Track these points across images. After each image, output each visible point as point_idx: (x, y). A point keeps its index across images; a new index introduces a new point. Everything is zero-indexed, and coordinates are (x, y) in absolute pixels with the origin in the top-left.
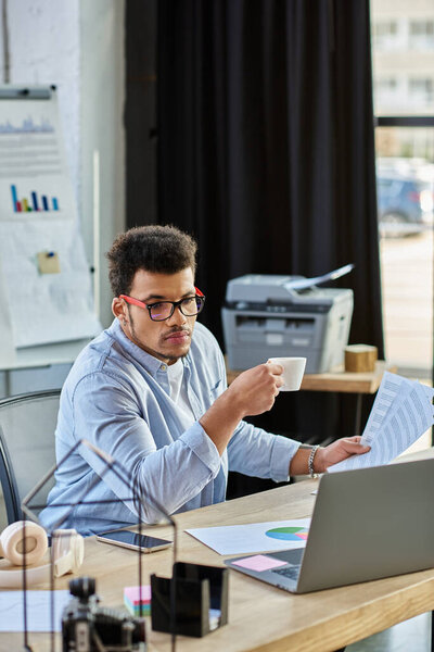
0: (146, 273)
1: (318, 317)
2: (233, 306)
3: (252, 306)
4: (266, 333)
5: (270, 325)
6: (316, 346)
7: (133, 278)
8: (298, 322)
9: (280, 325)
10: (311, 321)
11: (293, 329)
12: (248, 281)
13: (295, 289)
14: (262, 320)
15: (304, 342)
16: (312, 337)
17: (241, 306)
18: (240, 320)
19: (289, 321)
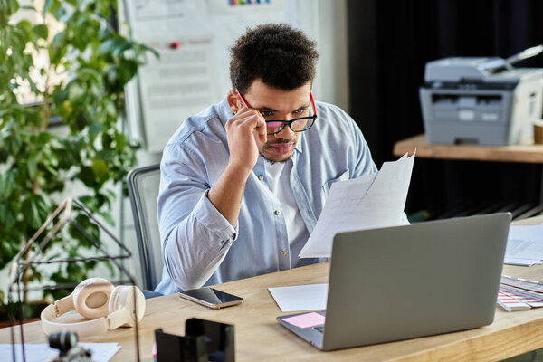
0: (263, 84)
1: (505, 94)
2: (429, 85)
3: (446, 85)
4: (459, 109)
5: (463, 102)
6: (504, 120)
7: (251, 83)
8: (487, 99)
9: (471, 102)
10: (499, 98)
11: (483, 106)
12: (446, 63)
13: (487, 70)
14: (455, 98)
15: (493, 117)
16: (500, 112)
17: (437, 85)
18: (436, 98)
19: (480, 98)
